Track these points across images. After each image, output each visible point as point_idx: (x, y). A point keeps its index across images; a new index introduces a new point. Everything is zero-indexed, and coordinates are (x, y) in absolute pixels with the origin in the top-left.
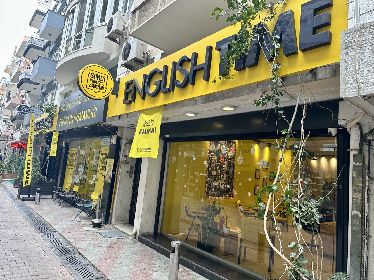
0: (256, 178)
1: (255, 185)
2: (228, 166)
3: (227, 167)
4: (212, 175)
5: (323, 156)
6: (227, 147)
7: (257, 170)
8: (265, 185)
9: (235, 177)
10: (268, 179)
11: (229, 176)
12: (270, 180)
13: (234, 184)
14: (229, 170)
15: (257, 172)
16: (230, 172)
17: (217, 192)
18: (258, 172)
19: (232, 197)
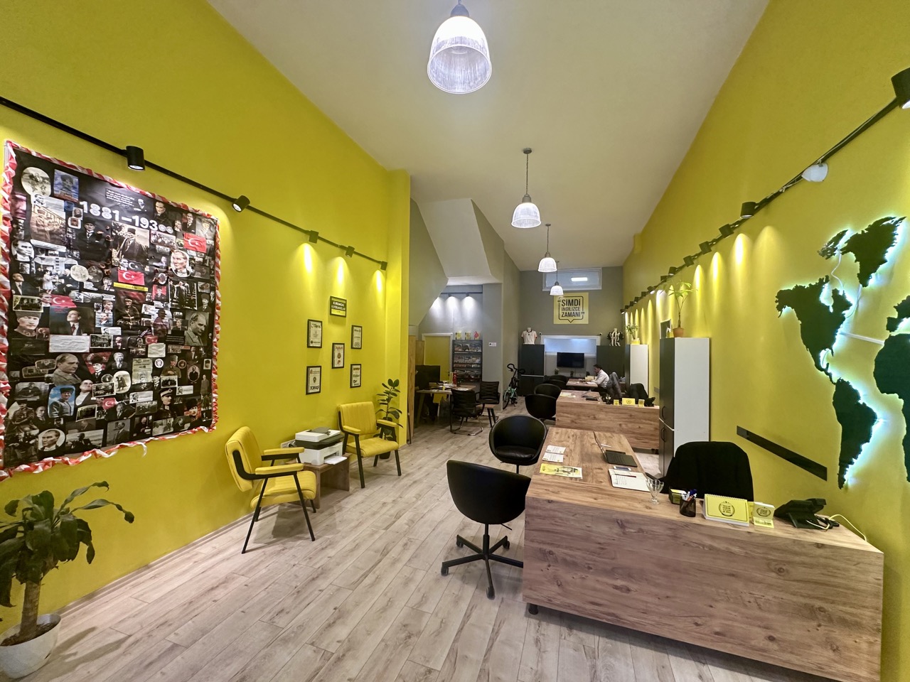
0: (309, 347)
1: (308, 368)
2: (172, 310)
3: (168, 312)
4: (52, 350)
5: (450, 295)
6: (162, 227)
7: (312, 322)
8: (339, 361)
9: (217, 349)
10: (348, 346)
11: (183, 348)
12: (352, 348)
13: (214, 376)
14: (185, 323)
15: (313, 330)
16: (189, 332)
17: (111, 426)
18: (316, 326)
19: (208, 425)
